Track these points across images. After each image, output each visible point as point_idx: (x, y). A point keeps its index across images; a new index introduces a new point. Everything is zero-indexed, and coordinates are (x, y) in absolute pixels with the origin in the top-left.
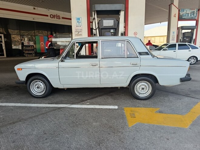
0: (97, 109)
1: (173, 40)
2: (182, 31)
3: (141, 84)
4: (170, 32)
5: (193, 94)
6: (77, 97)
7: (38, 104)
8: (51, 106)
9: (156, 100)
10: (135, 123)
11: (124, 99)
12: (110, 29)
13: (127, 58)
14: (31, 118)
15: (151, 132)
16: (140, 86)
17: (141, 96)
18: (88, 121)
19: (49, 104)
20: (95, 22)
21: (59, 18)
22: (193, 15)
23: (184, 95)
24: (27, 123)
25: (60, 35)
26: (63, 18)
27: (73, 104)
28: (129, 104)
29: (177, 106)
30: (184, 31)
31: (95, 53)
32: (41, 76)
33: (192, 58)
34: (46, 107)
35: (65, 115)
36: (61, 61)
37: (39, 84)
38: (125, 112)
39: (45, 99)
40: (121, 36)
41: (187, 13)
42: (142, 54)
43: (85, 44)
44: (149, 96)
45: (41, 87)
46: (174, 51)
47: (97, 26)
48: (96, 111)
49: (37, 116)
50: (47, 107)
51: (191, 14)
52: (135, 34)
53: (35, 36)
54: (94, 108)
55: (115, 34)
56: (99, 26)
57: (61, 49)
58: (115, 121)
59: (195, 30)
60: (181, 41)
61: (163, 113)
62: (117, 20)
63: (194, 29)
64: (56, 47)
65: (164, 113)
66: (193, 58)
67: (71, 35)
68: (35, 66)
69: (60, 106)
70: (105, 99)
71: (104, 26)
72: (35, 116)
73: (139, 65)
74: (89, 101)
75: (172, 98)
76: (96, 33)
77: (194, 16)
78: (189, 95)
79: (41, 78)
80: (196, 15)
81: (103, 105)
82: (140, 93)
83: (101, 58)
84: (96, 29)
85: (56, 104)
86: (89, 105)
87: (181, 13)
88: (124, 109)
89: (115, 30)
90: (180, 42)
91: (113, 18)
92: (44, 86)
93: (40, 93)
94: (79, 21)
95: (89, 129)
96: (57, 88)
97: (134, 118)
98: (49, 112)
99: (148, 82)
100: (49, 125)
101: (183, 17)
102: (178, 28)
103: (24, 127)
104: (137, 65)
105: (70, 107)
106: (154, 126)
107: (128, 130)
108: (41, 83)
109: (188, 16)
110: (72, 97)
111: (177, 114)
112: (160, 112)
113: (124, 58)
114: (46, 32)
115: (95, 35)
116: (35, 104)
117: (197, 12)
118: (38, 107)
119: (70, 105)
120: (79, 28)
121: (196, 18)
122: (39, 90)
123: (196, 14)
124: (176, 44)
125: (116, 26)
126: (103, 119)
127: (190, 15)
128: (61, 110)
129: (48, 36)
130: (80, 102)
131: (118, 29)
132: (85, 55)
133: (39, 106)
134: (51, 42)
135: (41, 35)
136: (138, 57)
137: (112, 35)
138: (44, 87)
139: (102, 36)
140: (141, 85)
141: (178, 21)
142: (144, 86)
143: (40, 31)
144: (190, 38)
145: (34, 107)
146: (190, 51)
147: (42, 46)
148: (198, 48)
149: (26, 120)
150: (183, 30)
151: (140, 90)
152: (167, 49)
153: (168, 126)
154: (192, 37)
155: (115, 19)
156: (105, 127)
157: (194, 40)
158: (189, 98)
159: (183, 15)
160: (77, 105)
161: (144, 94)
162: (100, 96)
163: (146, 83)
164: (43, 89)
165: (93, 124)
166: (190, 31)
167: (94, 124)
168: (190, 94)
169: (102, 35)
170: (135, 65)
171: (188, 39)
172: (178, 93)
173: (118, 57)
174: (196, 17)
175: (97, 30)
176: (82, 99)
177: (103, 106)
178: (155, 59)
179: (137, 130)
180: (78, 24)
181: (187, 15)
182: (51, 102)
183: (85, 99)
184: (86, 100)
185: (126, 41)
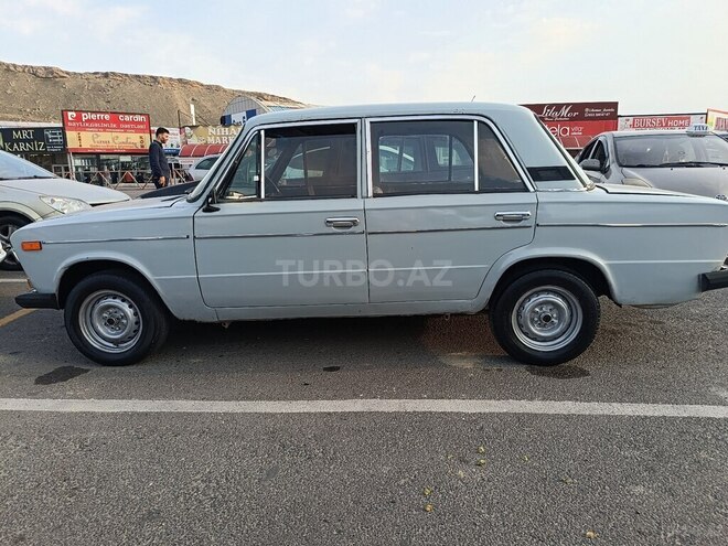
13: (482, 191)
36: (204, 211)
42: (542, 174)
73: (531, 222)
83: (370, 194)
104: (523, 223)
113: (468, 192)
136: (527, 190)
138: (135, 319)
164: (131, 325)
170: (514, 222)
173: (443, 189)
185: (476, 123)
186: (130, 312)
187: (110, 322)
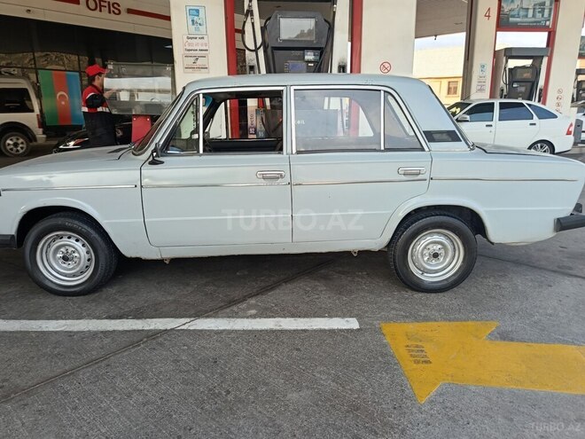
0: (290, 331)
1: (481, 90)
2: (507, 62)
3: (429, 239)
4: (472, 66)
5: (581, 267)
6: (210, 289)
7: (69, 322)
8: (121, 328)
9: (474, 290)
10: (435, 384)
11: (372, 292)
12: (303, 49)
13: (387, 150)
14: (48, 381)
15: (501, 420)
16: (425, 248)
17: (428, 278)
18: (266, 384)
19: (109, 318)
20: (253, 24)
21: (116, 11)
22: (539, 12)
23: (556, 269)
24: (37, 406)
25: (131, 69)
26: (130, 11)
27: (198, 315)
28: (394, 309)
29: (549, 311)
30: (512, 63)
31: (252, 131)
32: (75, 218)
33: (539, 145)
34: (102, 332)
35: (176, 361)
36: (150, 163)
37: (70, 246)
38: (387, 340)
39: (93, 301)
40: (339, 72)
41: (524, 6)
42: (436, 136)
43: (225, 101)
44: (454, 278)
45: (76, 254)
46: (487, 126)
47: (259, 41)
48: (285, 340)
49: (73, 372)
50: (106, 333)
51: (534, 9)
52: (385, 66)
53: (36, 70)
54: (278, 328)
55: (320, 67)
56: (267, 40)
57: (136, 116)
58: (363, 379)
59: (545, 60)
60: (505, 93)
61: (512, 340)
62: (325, 20)
63: (542, 57)
64: (118, 110)
65: (518, 340)
66: (541, 147)
67: (169, 69)
68: (52, 179)
69: (152, 328)
70: (306, 292)
71: (284, 40)
72: (63, 375)
73: (426, 176)
74: (253, 301)
75: (521, 281)
76: (255, 63)
77: (543, 16)
78: (570, 268)
79: (76, 224)
80: (550, 15)
81: (306, 316)
82: (424, 271)
83: (294, 152)
84: (256, 50)
85: (136, 317)
86: (258, 319)
87: (506, 8)
88: (384, 331)
89: (318, 54)
90: (501, 97)
91: (312, 14)
92: (88, 253)
93: (74, 276)
94: (196, 18)
95: (278, 422)
96: (138, 260)
97: (424, 365)
98: (115, 353)
99: (454, 232)
100: (122, 411)
101: (511, 19)
102: (496, 54)
103: (23, 424)
104: (420, 177)
105: (191, 328)
106: (500, 392)
107: (420, 416)
108: (77, 240)
109: (526, 16)
110: (190, 289)
111: (560, 341)
112: (504, 336)
113: (375, 150)
114: (75, 58)
115: (252, 68)
116: (57, 318)
117: (551, 5)
118: (70, 334)
119: (188, 320)
120: (197, 44)
121: (548, 23)
122: (69, 267)
123: (550, 10)
124: (493, 103)
125: (324, 40)
126: (320, 372)
127: (530, 13)
128: (161, 344)
129: (80, 72)
130: (221, 308)
131: (328, 49)
132: (224, 136)
133: (75, 329)
134: (101, 90)
135: (59, 67)
136: (423, 150)
137: (309, 70)
138: (87, 256)
139: (275, 72)
140: (428, 245)
141: (496, 31)
142: (439, 246)
143: (53, 56)
144: (529, 84)
145: (56, 332)
146: (535, 124)
147: (63, 103)
148: (555, 117)
149: (28, 391)
150: (509, 60)
151: (425, 261)
152: (468, 117)
153: (548, 390)
154: (534, 83)
155: (320, 17)
156: (334, 406)
157: (541, 90)
158: (575, 280)
159: (512, 13)
160: (213, 320)
161: (436, 271)
162: (287, 281)
163: (445, 235)
164: (84, 262)
165: (289, 396)
166: (528, 62)
167: (293, 396)
168: (570, 265)
169: (277, 70)
170: (413, 176)
171: (523, 89)
172: (535, 265)
173: (354, 147)
174: (549, 20)
175: (261, 53)
176: (226, 296)
177: (306, 319)
178: (475, 154)
179: (451, 413)
180: (192, 28)
181: (522, 13)
182: (116, 312)
183: (236, 293)
184: (244, 299)
185: (382, 92)
186: (83, 251)
187: (65, 259)
